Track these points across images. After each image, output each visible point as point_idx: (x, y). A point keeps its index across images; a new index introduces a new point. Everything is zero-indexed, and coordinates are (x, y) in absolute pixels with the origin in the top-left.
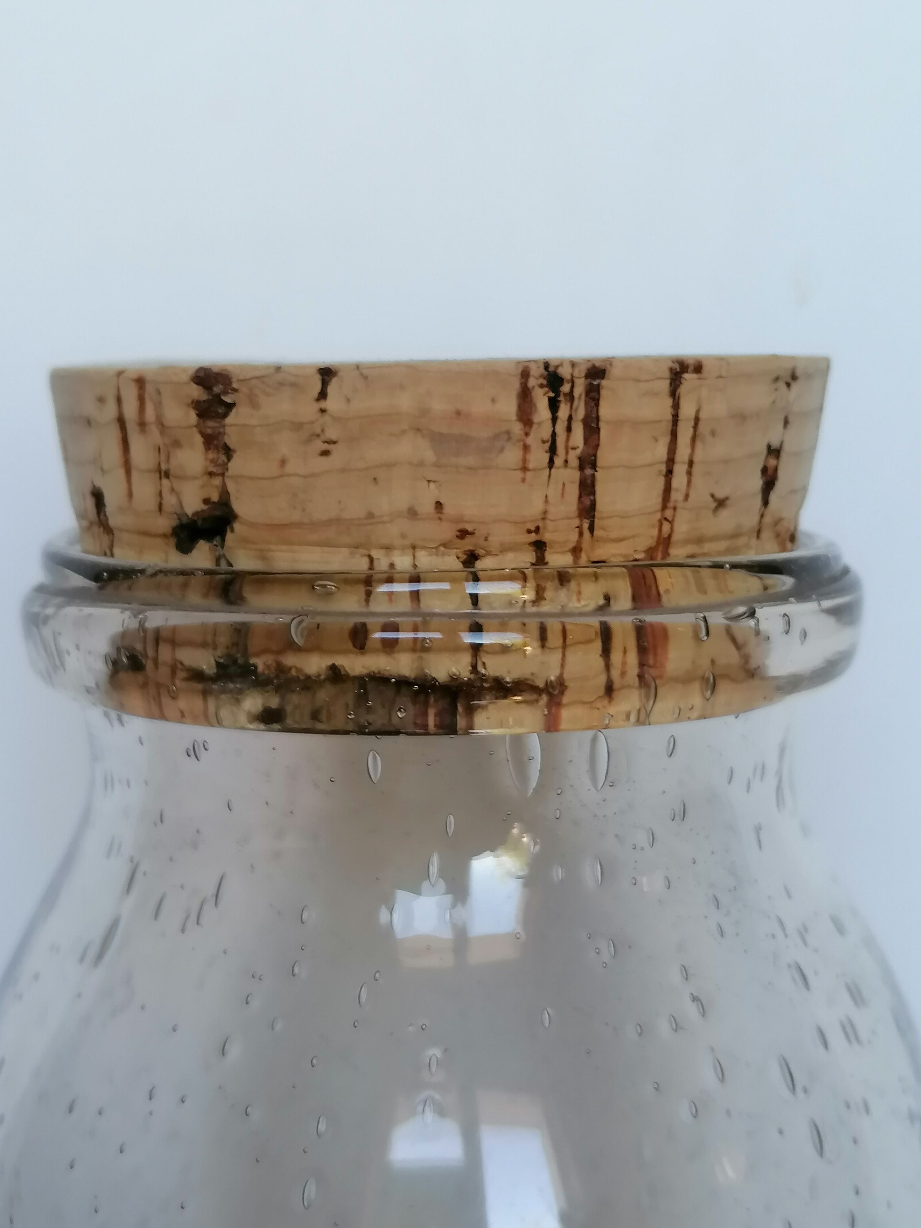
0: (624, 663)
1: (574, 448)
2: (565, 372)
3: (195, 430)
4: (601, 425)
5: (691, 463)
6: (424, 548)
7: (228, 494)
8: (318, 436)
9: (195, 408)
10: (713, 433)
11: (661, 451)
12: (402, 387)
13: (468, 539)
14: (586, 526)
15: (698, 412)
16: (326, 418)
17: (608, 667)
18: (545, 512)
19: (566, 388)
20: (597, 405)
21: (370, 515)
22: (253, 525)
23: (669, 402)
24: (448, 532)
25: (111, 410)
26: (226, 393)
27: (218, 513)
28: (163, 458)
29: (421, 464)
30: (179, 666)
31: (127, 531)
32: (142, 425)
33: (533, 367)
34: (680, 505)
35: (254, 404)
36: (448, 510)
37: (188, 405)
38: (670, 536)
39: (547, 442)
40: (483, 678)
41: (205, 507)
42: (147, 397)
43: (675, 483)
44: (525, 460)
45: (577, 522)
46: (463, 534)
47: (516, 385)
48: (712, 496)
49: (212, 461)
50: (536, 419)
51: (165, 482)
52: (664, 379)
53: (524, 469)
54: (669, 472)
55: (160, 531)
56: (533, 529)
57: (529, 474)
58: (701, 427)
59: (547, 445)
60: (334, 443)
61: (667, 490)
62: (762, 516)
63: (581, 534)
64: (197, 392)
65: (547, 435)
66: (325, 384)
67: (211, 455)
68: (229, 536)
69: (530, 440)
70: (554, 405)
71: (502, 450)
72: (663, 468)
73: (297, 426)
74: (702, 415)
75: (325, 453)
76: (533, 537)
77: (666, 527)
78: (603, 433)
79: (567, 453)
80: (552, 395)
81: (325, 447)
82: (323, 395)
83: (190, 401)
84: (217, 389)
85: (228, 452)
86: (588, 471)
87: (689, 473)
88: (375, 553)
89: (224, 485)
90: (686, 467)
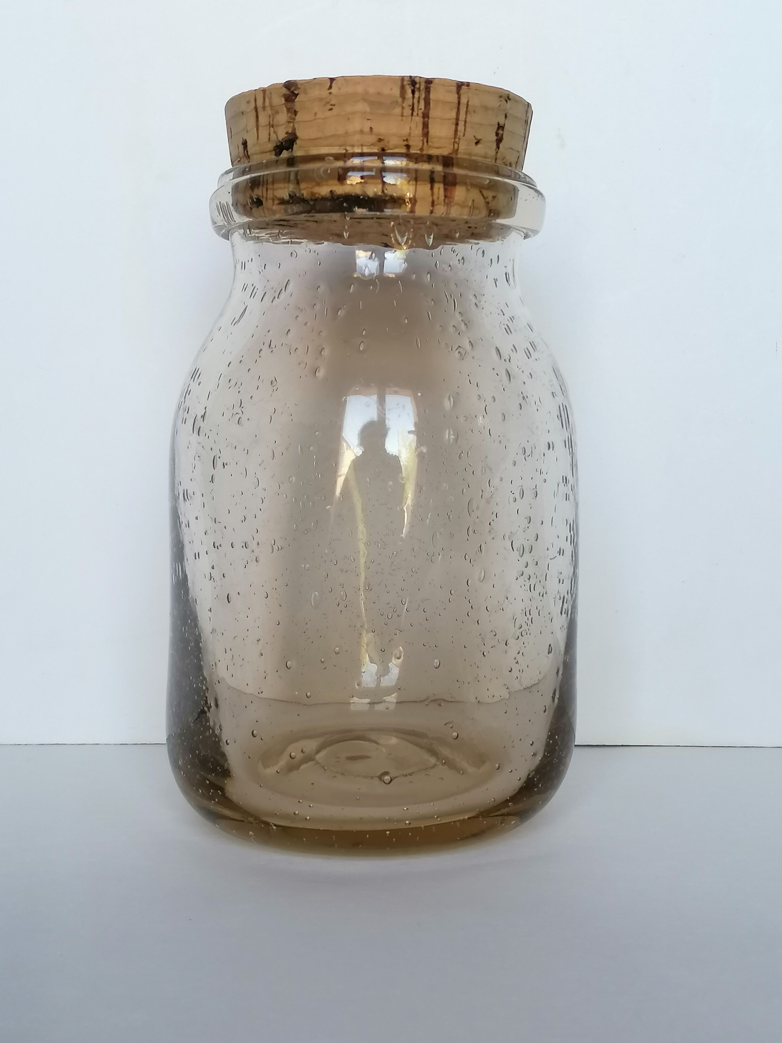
0: (439, 194)
1: (421, 109)
2: (417, 80)
3: (284, 105)
4: (431, 101)
5: (465, 122)
6: (366, 146)
7: (295, 129)
8: (328, 103)
9: (284, 97)
10: (474, 112)
11: (454, 114)
12: (359, 83)
13: (382, 143)
14: (425, 140)
15: (468, 102)
16: (331, 95)
17: (432, 194)
18: (410, 133)
19: (417, 86)
20: (429, 94)
21: (346, 133)
22: (304, 140)
23: (456, 96)
24: (373, 139)
25: (252, 105)
26: (295, 90)
27: (291, 137)
28: (271, 120)
29: (365, 113)
30: (275, 198)
31: (256, 154)
32: (264, 108)
33: (406, 79)
34: (462, 137)
35: (305, 92)
36: (374, 130)
37: (281, 96)
38: (458, 149)
39: (410, 106)
40: (386, 195)
41: (286, 135)
42: (266, 96)
43: (459, 128)
44: (402, 113)
45: (422, 138)
46: (380, 140)
47: (400, 84)
48: (474, 137)
49: (290, 117)
50: (407, 97)
51: (272, 129)
52: (454, 86)
53: (402, 116)
54: (457, 124)
55: (269, 150)
56: (406, 139)
57: (404, 118)
58: (469, 108)
59: (411, 107)
60: (334, 105)
61: (456, 131)
62: (497, 153)
63: (423, 144)
64: (285, 91)
65: (411, 103)
66: (331, 83)
67: (289, 115)
68: (295, 146)
69: (404, 105)
70: (413, 92)
71: (394, 108)
72: (454, 121)
73: (321, 100)
74: (470, 103)
75: (331, 109)
76: (405, 143)
77: (456, 145)
78: (431, 104)
79: (418, 111)
80: (413, 88)
81: (331, 107)
82: (330, 87)
83: (282, 95)
84: (292, 89)
85: (295, 113)
86: (426, 119)
87: (465, 125)
88: (347, 148)
89: (294, 126)
90: (463, 123)
